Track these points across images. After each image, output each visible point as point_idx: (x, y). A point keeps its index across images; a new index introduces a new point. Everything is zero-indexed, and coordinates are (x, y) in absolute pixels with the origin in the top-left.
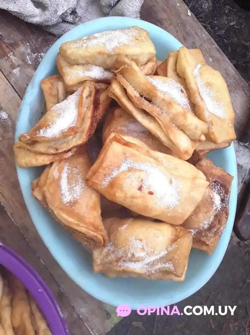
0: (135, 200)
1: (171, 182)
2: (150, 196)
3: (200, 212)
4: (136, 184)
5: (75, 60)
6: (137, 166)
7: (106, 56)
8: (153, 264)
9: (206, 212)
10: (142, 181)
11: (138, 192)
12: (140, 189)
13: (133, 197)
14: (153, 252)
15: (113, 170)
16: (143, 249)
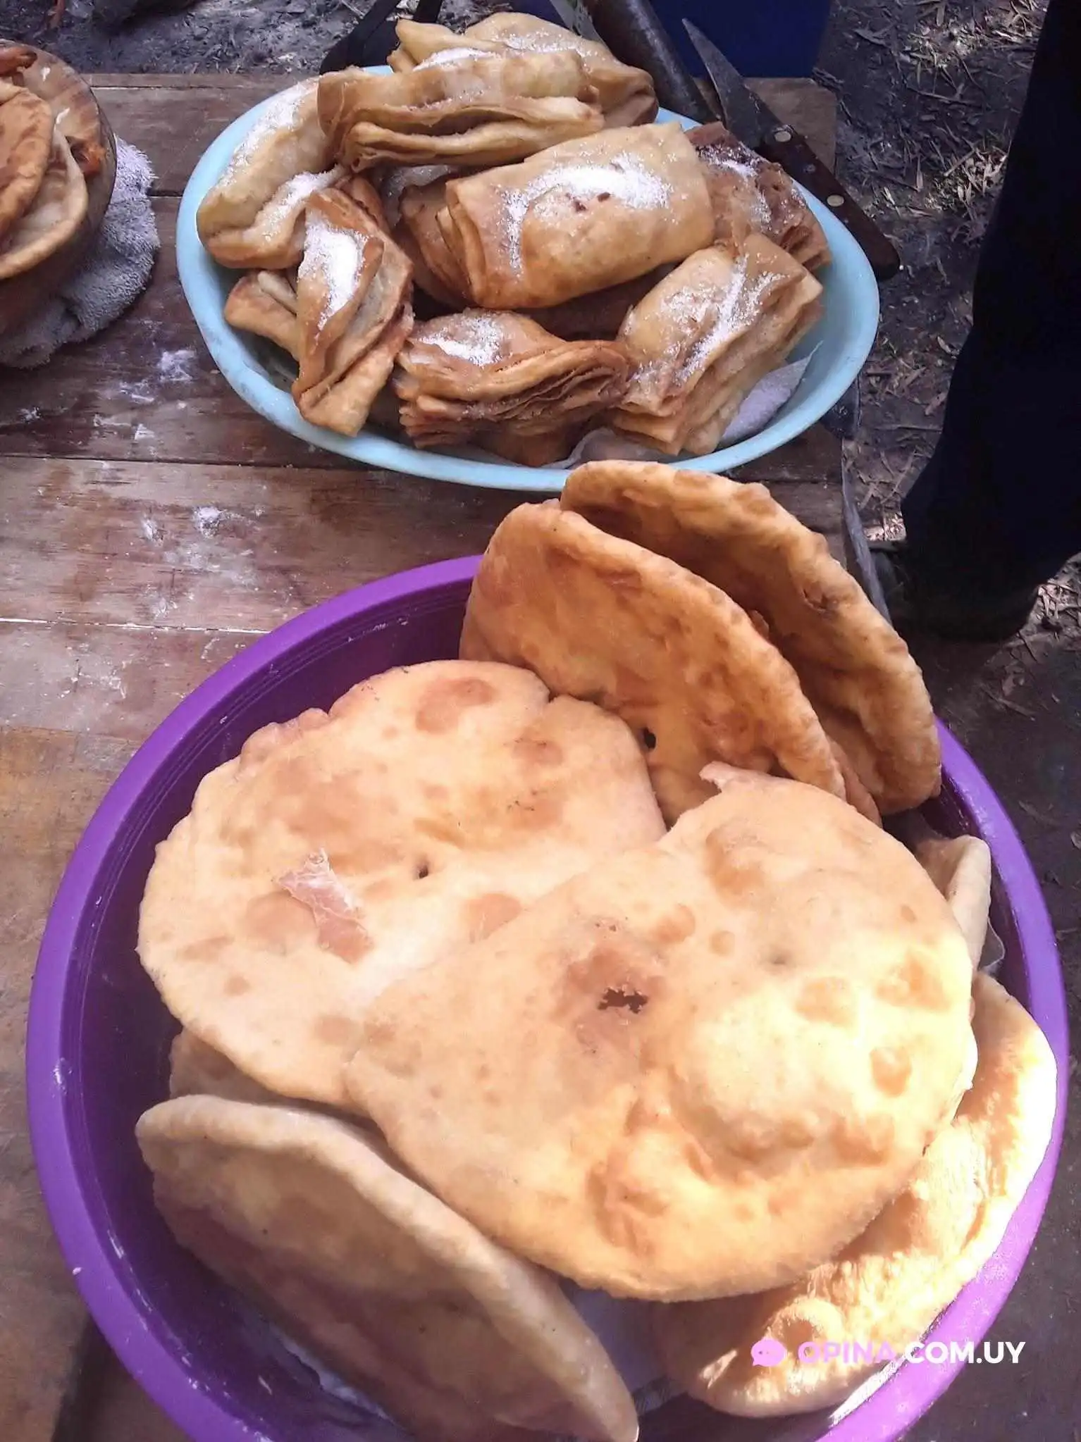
0: (592, 234)
1: (617, 167)
2: (606, 203)
3: (726, 197)
4: (566, 208)
5: (249, 198)
6: (533, 191)
7: (294, 138)
8: (741, 304)
9: (737, 189)
10: (568, 195)
11: (581, 214)
12: (579, 207)
13: (584, 231)
14: (720, 292)
15: (505, 228)
16: (696, 299)
